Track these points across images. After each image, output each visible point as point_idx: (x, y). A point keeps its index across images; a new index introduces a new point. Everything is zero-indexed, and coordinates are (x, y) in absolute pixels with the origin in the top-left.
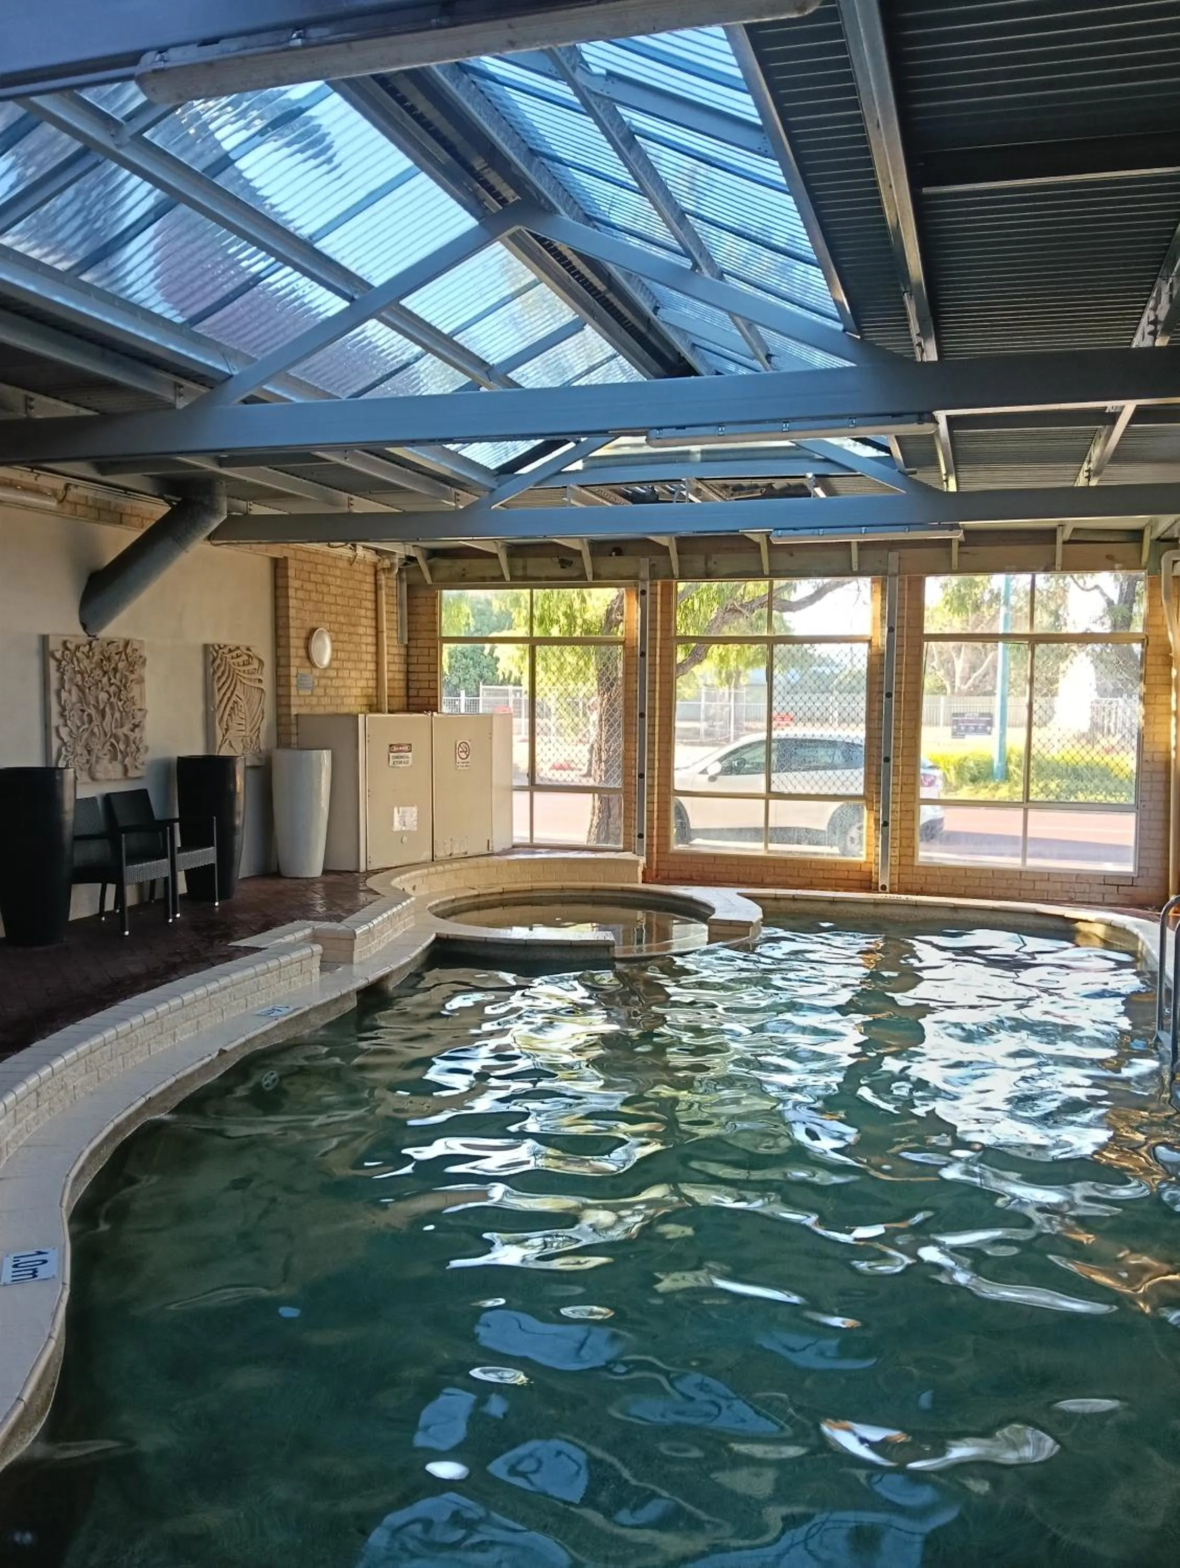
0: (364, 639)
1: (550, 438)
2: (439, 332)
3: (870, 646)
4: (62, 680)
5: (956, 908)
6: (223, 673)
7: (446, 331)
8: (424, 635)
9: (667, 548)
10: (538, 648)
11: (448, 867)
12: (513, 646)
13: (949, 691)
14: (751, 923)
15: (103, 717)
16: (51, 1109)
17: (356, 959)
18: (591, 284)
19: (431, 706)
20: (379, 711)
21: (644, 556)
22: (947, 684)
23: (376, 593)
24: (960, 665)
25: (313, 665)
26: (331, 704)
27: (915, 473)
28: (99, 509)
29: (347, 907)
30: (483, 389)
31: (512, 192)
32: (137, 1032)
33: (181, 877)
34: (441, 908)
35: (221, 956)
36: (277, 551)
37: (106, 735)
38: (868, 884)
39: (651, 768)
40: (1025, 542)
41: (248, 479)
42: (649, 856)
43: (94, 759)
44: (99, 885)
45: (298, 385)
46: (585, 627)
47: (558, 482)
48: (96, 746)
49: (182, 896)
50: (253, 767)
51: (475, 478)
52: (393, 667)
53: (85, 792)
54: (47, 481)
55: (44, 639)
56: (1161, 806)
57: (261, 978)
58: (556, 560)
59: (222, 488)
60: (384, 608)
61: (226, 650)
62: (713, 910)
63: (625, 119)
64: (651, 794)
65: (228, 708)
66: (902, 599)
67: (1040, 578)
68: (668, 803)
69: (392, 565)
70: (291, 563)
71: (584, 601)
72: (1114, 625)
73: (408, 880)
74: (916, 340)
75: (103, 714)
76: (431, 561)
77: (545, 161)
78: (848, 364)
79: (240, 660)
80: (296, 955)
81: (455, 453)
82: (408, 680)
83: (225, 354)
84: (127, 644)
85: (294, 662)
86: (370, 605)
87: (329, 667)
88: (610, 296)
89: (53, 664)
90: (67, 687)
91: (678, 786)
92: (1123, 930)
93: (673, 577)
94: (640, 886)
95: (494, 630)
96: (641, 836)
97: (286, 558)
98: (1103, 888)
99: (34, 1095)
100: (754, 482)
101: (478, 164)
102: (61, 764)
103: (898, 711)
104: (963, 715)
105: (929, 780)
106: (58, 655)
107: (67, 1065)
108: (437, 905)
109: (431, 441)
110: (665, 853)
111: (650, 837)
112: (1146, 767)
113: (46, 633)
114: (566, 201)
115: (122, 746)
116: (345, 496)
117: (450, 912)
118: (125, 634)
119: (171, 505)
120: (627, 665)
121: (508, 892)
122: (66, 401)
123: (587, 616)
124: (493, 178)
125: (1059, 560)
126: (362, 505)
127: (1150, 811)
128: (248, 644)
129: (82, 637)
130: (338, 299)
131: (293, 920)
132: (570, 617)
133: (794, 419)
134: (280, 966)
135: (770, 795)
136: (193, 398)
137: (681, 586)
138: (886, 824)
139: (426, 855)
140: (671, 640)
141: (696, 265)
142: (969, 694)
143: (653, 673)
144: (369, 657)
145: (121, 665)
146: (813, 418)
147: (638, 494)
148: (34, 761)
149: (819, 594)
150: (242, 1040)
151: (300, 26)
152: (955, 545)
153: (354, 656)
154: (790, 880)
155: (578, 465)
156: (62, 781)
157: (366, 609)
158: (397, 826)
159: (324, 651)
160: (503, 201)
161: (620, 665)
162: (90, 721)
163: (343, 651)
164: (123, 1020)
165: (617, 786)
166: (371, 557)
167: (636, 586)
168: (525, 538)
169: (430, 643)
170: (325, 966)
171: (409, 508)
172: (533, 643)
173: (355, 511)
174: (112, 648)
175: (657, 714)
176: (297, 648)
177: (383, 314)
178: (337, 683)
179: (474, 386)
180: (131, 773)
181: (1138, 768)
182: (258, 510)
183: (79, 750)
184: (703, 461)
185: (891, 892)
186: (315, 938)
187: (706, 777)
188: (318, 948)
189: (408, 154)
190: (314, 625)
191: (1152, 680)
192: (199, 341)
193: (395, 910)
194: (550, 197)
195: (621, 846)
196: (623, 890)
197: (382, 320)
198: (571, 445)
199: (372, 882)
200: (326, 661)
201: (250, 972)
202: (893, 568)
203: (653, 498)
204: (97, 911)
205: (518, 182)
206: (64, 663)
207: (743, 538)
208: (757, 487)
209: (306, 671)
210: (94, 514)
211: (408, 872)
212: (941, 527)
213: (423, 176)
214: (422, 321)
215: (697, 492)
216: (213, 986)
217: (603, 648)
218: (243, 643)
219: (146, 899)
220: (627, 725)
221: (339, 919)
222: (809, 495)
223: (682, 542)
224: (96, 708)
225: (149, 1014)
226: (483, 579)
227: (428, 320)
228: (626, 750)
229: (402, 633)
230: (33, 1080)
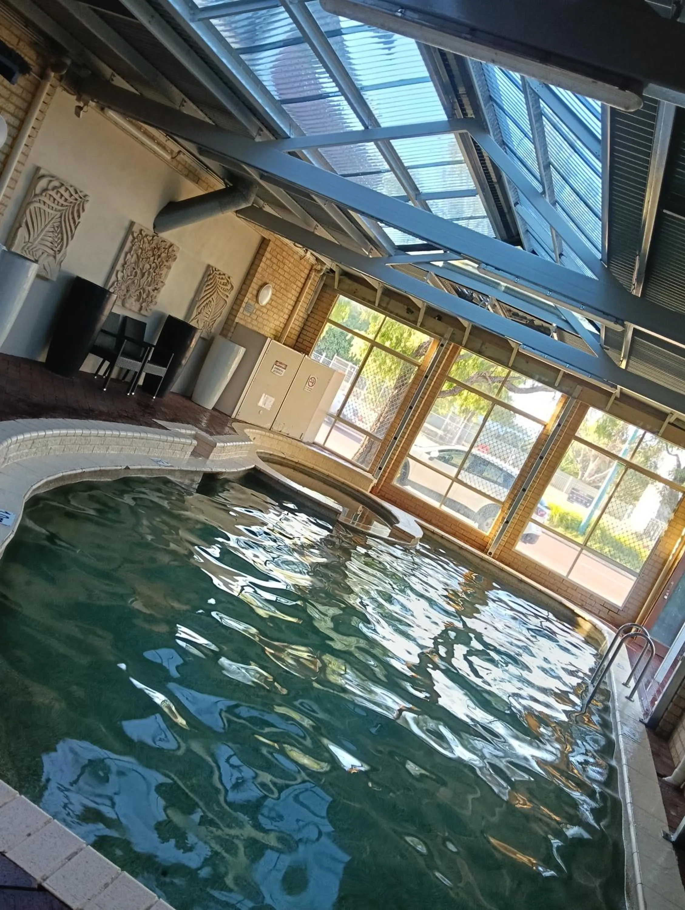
0: (289, 301)
1: (430, 243)
2: (402, 164)
3: (544, 429)
4: (131, 249)
5: (521, 581)
6: (211, 283)
7: (406, 165)
8: (320, 313)
9: (465, 328)
10: (375, 348)
11: (276, 436)
12: (363, 341)
13: (579, 477)
14: (414, 537)
15: (143, 277)
16: (36, 453)
17: (211, 457)
18: (490, 176)
19: (307, 352)
20: (279, 341)
21: (452, 327)
22: (580, 473)
23: (306, 280)
24: (592, 466)
25: (257, 301)
26: (257, 326)
27: (608, 349)
28: (190, 171)
29: (218, 430)
30: (410, 203)
31: (471, 112)
32: (92, 438)
33: (143, 375)
34: (263, 455)
35: (146, 423)
36: (267, 234)
37: (140, 286)
38: (483, 548)
39: (402, 437)
40: (648, 413)
41: (271, 191)
42: (380, 480)
43: (128, 296)
44: (101, 360)
45: (320, 157)
46: (404, 349)
47: (426, 267)
48: (132, 289)
49: (139, 386)
50: (203, 339)
51: (385, 245)
52: (297, 323)
53: (117, 310)
54: (171, 145)
55: (132, 224)
56: (651, 581)
57: (161, 443)
58: (406, 307)
59: (256, 190)
60: (307, 290)
61: (218, 273)
62: (398, 522)
63: (541, 106)
64: (396, 450)
65: (205, 303)
66: (572, 412)
67: (649, 436)
68: (402, 458)
69: (321, 269)
70: (271, 244)
71: (410, 335)
72: (675, 479)
73: (253, 433)
74: (634, 281)
75: (143, 275)
76: (342, 277)
77: (495, 105)
78: (594, 277)
79: (223, 281)
80: (183, 440)
81: (381, 228)
82: (301, 333)
83: (292, 125)
84: (171, 245)
85: (249, 295)
86: (300, 285)
87: (264, 307)
88: (497, 186)
89: (130, 238)
90: (132, 252)
91: (411, 453)
92: (600, 632)
93: (461, 344)
94: (368, 493)
95: (356, 328)
96: (380, 469)
97: (270, 240)
98: (601, 608)
99: (31, 442)
100: (525, 315)
101: (462, 90)
102: (111, 290)
103: (542, 468)
104: (578, 491)
105: (542, 513)
106: (135, 235)
107: (53, 436)
108: (261, 453)
109: (372, 217)
110: (389, 483)
111: (385, 471)
112: (653, 557)
113: (134, 220)
114: (496, 130)
115: (145, 296)
116: (316, 223)
117: (268, 459)
118: (172, 240)
119: (226, 186)
120: (415, 378)
121: (300, 464)
122: (201, 110)
123: (408, 344)
124: (466, 101)
125: (662, 431)
126: (321, 232)
127: (644, 580)
128: (230, 275)
129: (151, 231)
130: (360, 124)
131: (188, 423)
132: (399, 341)
133: (555, 292)
134: (173, 442)
135: (456, 479)
136: (265, 140)
137: (463, 352)
138: (507, 522)
139: (268, 426)
140: (444, 376)
141: (544, 192)
142: (589, 484)
143: (427, 389)
144: (287, 311)
145: (163, 255)
146: (564, 296)
147: (464, 293)
148: (99, 281)
149: (533, 389)
150: (139, 467)
151: (404, 7)
152: (613, 398)
153: (280, 307)
154: (445, 527)
155: (440, 264)
156: (109, 298)
157: (297, 286)
158: (261, 404)
159: (266, 297)
160: (465, 114)
161: (412, 377)
162: (135, 276)
163: (276, 302)
164: (88, 428)
165: (380, 438)
166: (312, 260)
167: (440, 340)
168: (395, 287)
169: (321, 319)
170: (194, 453)
171: (344, 245)
172: (373, 344)
173: (316, 233)
174: (163, 244)
175: (419, 411)
176: (254, 289)
177: (379, 142)
178: (265, 316)
179: (407, 199)
180: (143, 312)
181: (649, 556)
182: (268, 209)
183: (123, 287)
184: (504, 292)
185: (493, 558)
186: (195, 437)
187: (428, 456)
188: (195, 442)
189: (429, 70)
190: (268, 281)
191: (679, 514)
192: (283, 113)
193: (240, 443)
194: (489, 124)
195: (368, 469)
196: (358, 491)
197: (376, 144)
198: (442, 252)
199: (235, 425)
200: (264, 303)
201: (157, 437)
202: (576, 394)
203: (470, 299)
204: (94, 372)
205: (477, 109)
206: (136, 240)
207: (506, 341)
208: (526, 318)
209: (252, 303)
210: (186, 172)
211: (254, 429)
212: (607, 383)
213: (431, 84)
214: (396, 154)
215: (494, 306)
216: (137, 435)
217: (408, 364)
218: (228, 273)
219: (121, 378)
220: (401, 409)
221: (211, 434)
222: (549, 335)
223: (475, 328)
224: (141, 270)
225: (101, 432)
226: (364, 299)
227: (399, 155)
228: (394, 421)
229: (309, 308)
230: (35, 434)
